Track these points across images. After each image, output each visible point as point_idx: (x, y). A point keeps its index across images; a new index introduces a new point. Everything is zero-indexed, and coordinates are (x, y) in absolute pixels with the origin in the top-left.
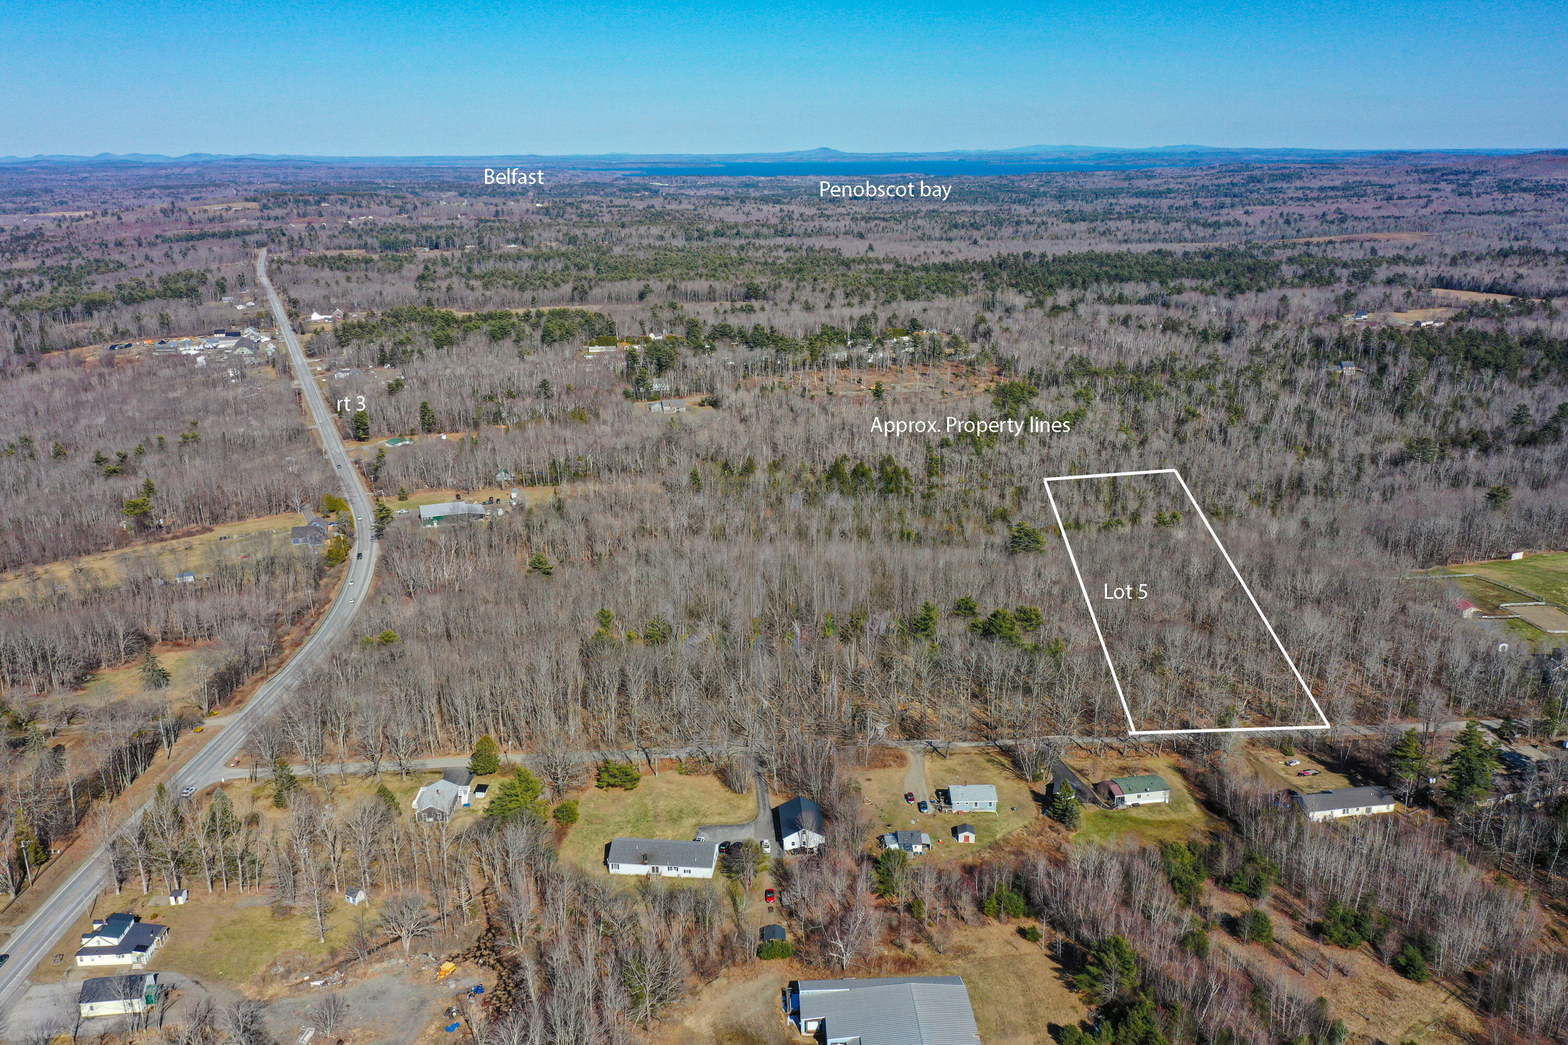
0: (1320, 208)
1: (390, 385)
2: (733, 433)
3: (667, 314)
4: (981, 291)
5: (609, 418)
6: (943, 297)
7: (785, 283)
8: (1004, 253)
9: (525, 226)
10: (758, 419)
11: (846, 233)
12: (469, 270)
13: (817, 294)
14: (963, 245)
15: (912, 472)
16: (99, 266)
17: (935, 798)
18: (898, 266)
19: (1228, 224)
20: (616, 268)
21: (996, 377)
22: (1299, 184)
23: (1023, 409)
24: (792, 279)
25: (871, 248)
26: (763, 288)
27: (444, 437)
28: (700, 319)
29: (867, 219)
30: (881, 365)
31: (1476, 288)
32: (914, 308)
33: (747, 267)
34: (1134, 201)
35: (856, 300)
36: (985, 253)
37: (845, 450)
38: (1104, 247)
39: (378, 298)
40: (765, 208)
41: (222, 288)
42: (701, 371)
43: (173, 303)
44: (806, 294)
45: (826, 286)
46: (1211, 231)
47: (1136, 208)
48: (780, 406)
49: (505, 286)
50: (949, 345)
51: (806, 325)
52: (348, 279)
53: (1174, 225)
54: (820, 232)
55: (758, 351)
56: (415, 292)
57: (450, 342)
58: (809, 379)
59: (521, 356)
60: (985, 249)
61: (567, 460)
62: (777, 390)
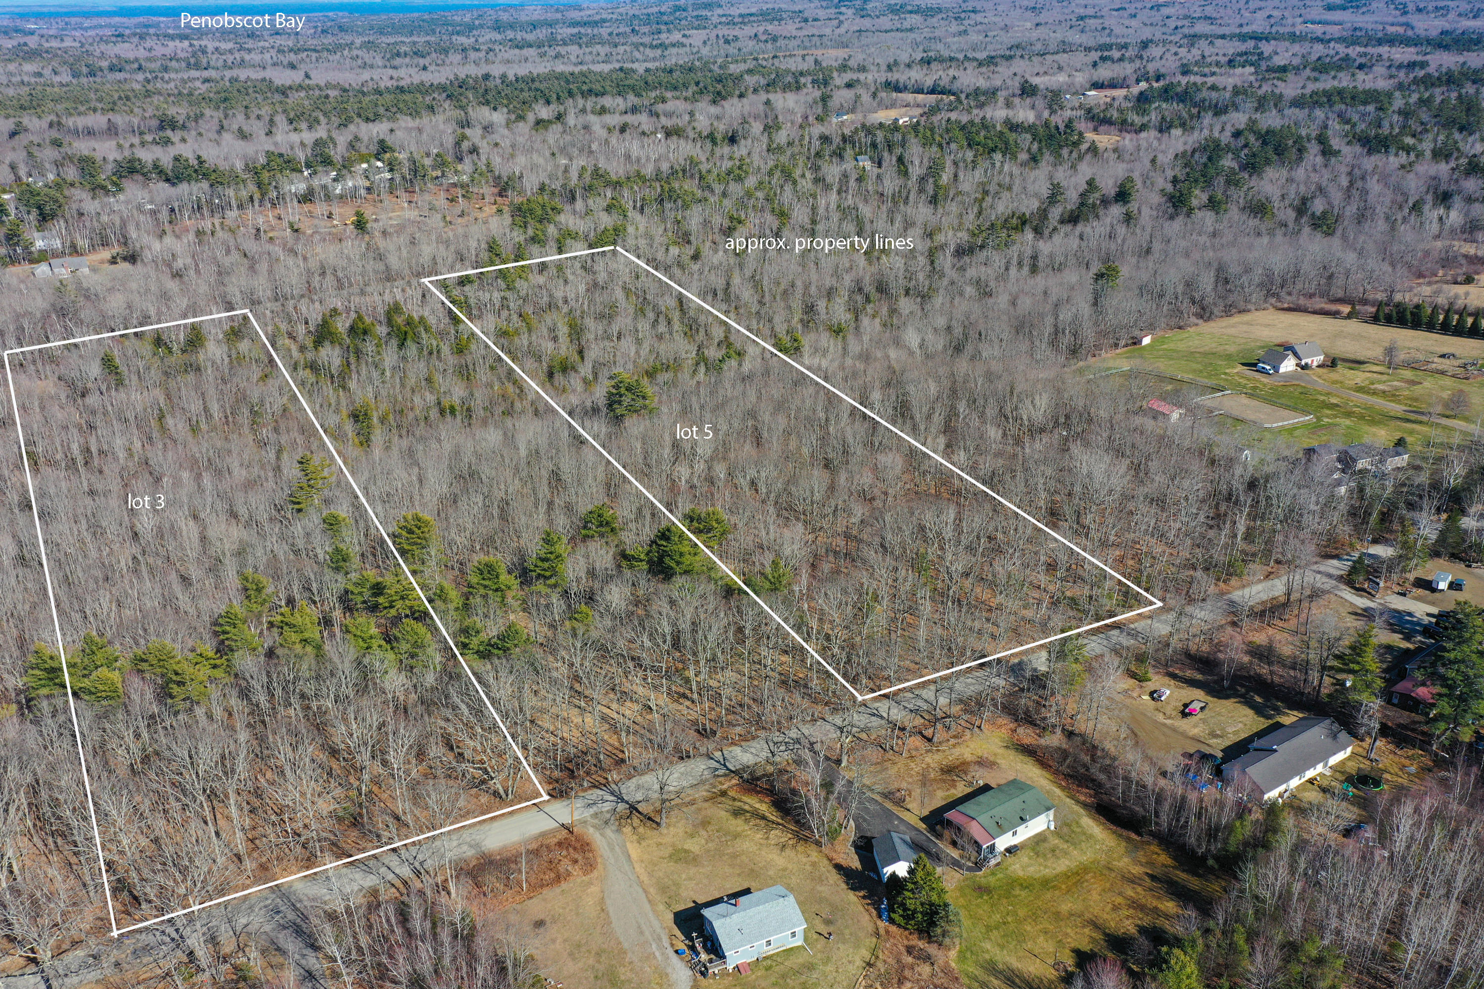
0: (748, 30)
2: (163, 294)
3: (49, 154)
4: (449, 110)
6: (409, 118)
7: (208, 112)
8: (462, 76)
10: (198, 271)
11: (274, 64)
13: (253, 121)
14: (413, 71)
15: (432, 321)
17: (680, 942)
18: (345, 91)
19: (673, 45)
21: (499, 199)
22: (720, 11)
23: (551, 230)
24: (217, 108)
25: (307, 76)
26: (181, 119)
28: (98, 156)
29: (294, 51)
30: (353, 194)
31: (920, 91)
32: (379, 129)
33: (156, 99)
34: (574, 30)
35: (304, 125)
36: (439, 76)
37: (333, 302)
38: (561, 67)
40: (171, 44)
42: (105, 218)
44: (239, 120)
45: (262, 113)
46: (659, 52)
47: (579, 35)
48: (228, 252)
50: (434, 168)
51: (245, 157)
53: (621, 49)
54: (242, 63)
55: (184, 187)
58: (261, 217)
60: (437, 74)
62: (220, 234)
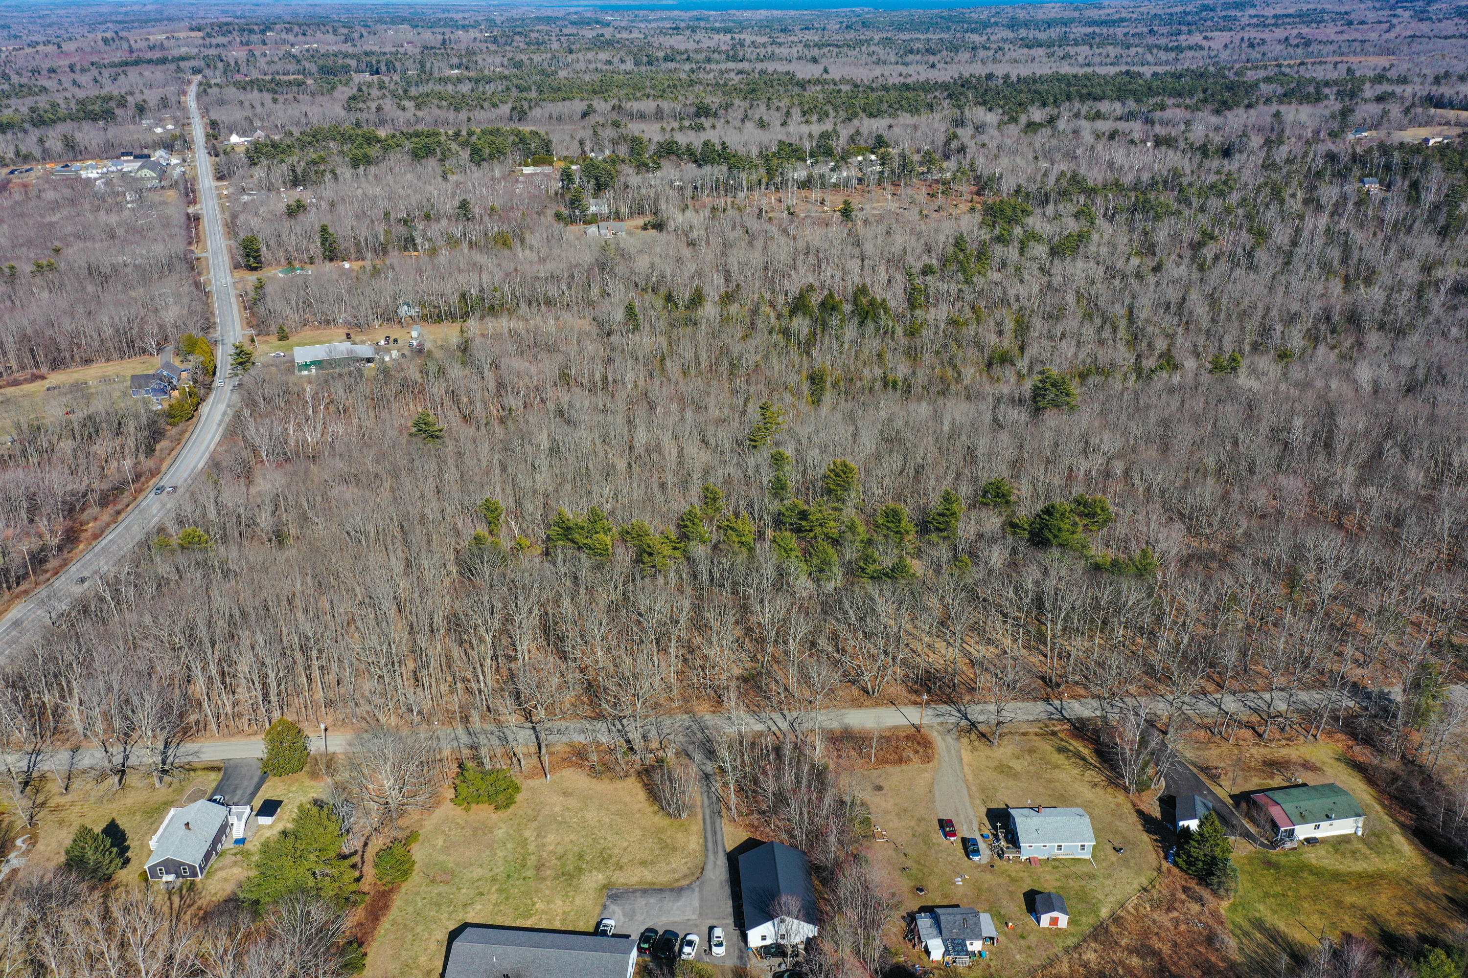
0: (1280, 33)
1: (288, 207)
2: (679, 260)
3: (609, 133)
4: (947, 109)
5: (536, 243)
6: (908, 115)
7: (737, 102)
8: (966, 75)
9: (470, 52)
10: (708, 243)
11: (799, 58)
12: (406, 91)
13: (772, 112)
14: (921, 68)
15: (892, 304)
16: (21, 91)
17: (987, 830)
18: (856, 86)
19: (1190, 48)
20: (559, 89)
21: (975, 197)
22: (1252, 12)
23: (1018, 231)
24: (745, 98)
25: (826, 71)
26: (714, 107)
27: (347, 265)
28: (645, 137)
29: (819, 46)
30: (846, 184)
32: (878, 125)
33: (697, 88)
34: (1089, 30)
35: (814, 118)
36: (945, 74)
37: (811, 279)
38: (1066, 69)
39: (303, 120)
40: (716, 37)
41: (141, 109)
42: (644, 191)
43: (86, 126)
44: (761, 111)
45: (781, 104)
46: (1173, 55)
47: (1093, 35)
48: (734, 228)
49: (439, 107)
50: (921, 164)
51: (761, 144)
52: (275, 101)
53: (1133, 50)
54: (772, 57)
55: (708, 169)
56: (343, 113)
57: (368, 161)
58: (765, 199)
59: (444, 177)
60: (943, 72)
61: (482, 291)
62: (730, 212)
